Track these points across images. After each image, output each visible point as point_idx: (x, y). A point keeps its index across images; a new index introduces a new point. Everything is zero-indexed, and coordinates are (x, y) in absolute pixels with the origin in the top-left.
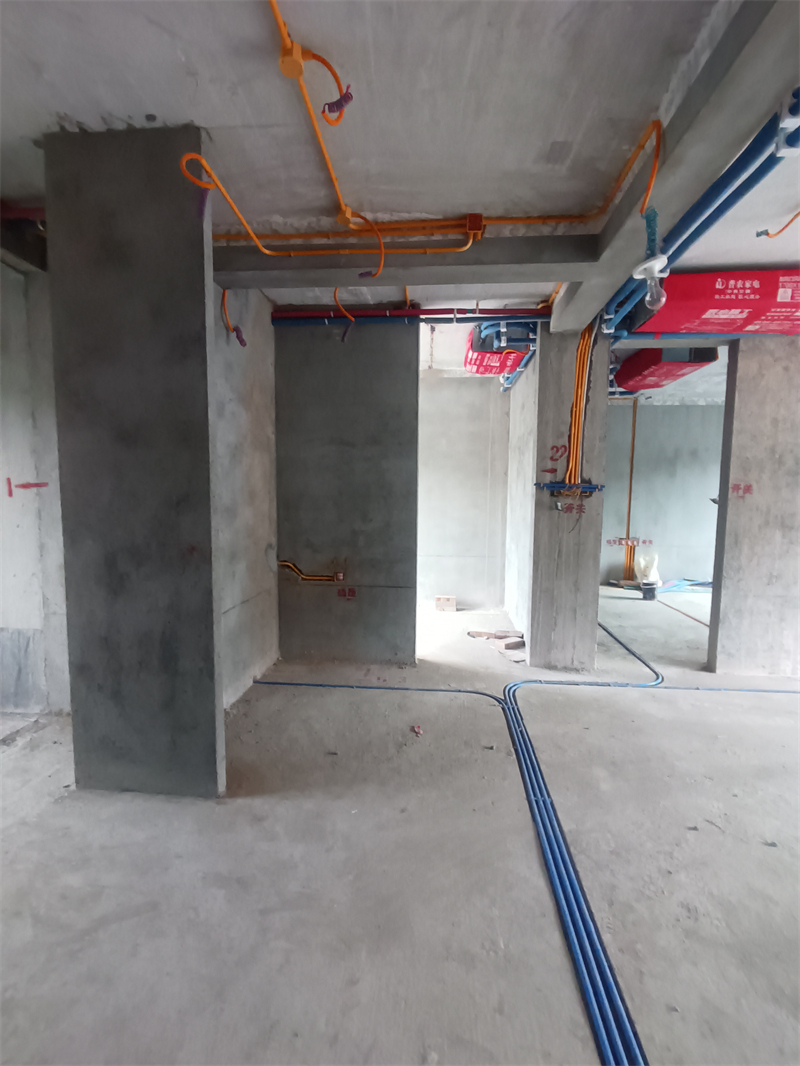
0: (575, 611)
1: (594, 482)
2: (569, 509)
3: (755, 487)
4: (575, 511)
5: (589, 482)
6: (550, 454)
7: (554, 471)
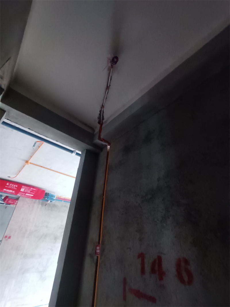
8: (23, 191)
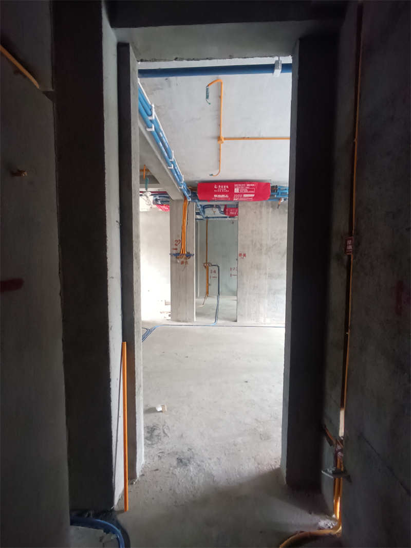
0: (186, 300)
1: (191, 253)
2: (182, 263)
3: (247, 254)
4: (184, 264)
5: (189, 253)
6: (175, 243)
7: (176, 249)
8: (238, 192)
